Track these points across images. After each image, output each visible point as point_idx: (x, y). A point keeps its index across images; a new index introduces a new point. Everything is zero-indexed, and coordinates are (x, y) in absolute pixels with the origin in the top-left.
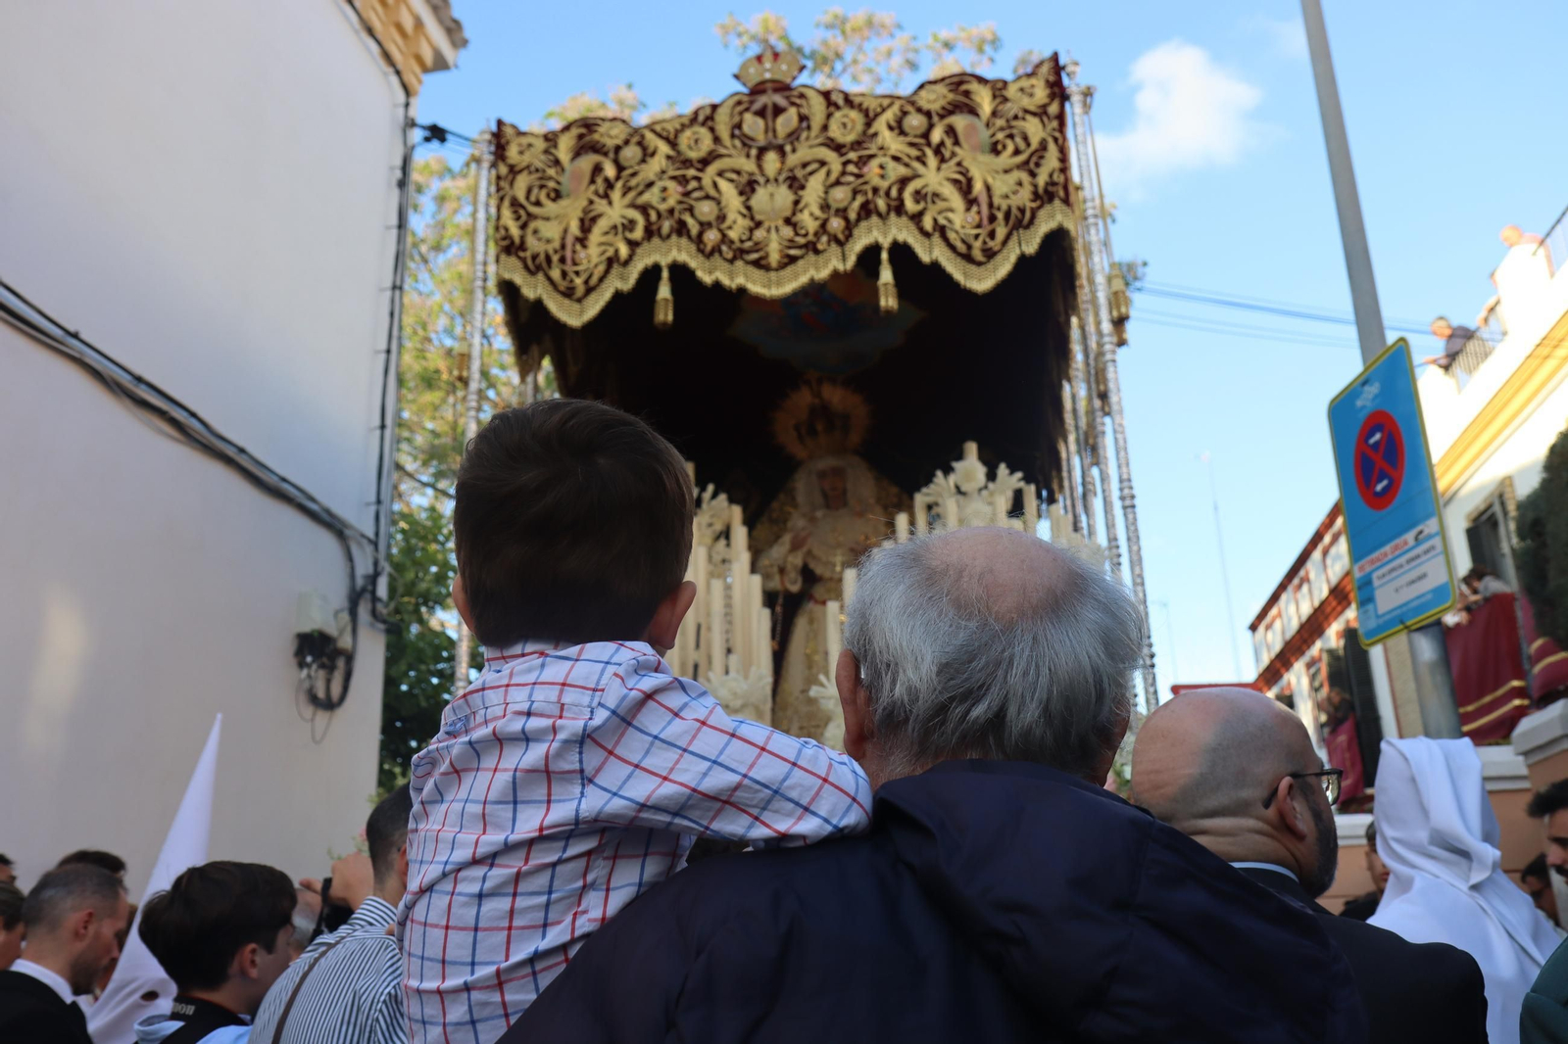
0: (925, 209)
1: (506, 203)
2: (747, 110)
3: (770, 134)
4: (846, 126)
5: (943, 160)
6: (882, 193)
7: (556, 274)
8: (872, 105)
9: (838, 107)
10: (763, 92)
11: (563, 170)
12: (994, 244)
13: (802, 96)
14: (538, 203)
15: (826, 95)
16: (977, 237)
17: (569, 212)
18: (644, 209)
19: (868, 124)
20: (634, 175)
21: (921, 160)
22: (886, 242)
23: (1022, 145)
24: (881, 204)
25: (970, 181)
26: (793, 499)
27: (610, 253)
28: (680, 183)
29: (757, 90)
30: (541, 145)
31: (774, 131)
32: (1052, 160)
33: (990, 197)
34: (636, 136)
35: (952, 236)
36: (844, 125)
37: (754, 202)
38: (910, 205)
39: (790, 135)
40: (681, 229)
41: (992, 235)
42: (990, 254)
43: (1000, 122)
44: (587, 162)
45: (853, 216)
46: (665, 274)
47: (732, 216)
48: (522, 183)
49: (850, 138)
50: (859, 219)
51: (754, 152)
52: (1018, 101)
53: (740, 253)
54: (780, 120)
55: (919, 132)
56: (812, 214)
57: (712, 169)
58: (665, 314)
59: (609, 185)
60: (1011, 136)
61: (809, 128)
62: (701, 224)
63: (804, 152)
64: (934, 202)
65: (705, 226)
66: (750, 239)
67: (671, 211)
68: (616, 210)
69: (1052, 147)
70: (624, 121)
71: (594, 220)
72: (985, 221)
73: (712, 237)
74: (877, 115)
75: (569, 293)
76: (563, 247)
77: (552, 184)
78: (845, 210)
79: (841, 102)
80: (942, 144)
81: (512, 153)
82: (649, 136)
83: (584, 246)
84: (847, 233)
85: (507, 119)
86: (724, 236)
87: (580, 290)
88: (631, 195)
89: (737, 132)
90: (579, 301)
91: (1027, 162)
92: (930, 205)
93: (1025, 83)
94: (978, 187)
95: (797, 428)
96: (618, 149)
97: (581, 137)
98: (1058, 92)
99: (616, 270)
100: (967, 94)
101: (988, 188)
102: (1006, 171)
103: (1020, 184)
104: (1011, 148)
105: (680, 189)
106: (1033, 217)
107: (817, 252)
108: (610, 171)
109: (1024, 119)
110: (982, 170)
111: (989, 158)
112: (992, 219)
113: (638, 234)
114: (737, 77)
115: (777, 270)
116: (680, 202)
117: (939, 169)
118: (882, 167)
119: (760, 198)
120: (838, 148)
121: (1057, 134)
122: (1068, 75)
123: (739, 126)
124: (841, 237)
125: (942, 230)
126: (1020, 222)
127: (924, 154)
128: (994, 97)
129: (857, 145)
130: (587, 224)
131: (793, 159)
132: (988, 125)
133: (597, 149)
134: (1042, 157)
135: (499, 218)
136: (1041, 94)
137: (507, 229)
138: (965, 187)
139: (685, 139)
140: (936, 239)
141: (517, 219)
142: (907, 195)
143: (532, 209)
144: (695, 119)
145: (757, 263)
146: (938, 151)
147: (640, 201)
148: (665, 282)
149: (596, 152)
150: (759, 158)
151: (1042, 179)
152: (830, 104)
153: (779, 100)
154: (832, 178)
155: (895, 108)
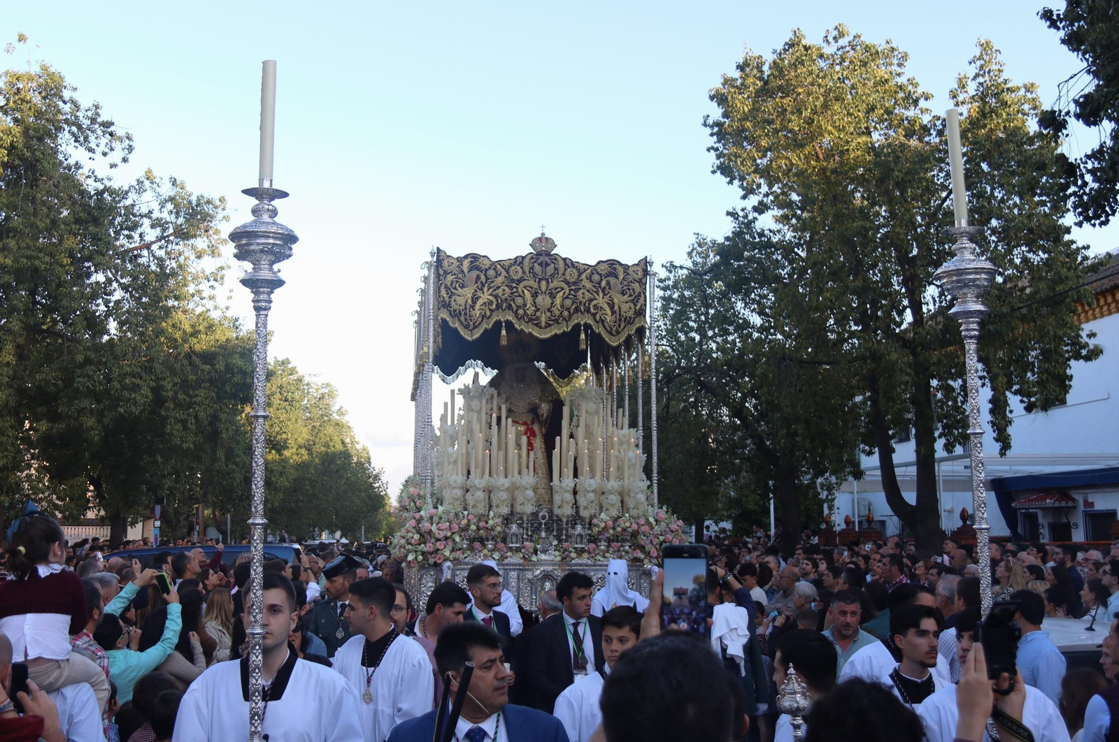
0: (597, 312)
1: (443, 286)
2: (535, 262)
4: (571, 275)
5: (605, 295)
6: (583, 304)
7: (462, 319)
8: (581, 267)
9: (568, 266)
10: (542, 255)
11: (465, 276)
12: (620, 329)
13: (556, 259)
14: (455, 288)
15: (565, 260)
16: (614, 326)
17: (468, 293)
18: (496, 297)
19: (579, 276)
20: (492, 282)
21: (597, 293)
22: (582, 323)
23: (632, 293)
24: (582, 308)
25: (613, 304)
27: (483, 313)
28: (510, 289)
29: (539, 254)
30: (456, 263)
31: (545, 273)
32: (641, 301)
33: (620, 311)
34: (493, 266)
35: (606, 324)
37: (536, 301)
38: (592, 310)
39: (551, 275)
40: (510, 307)
41: (619, 326)
42: (618, 333)
43: (626, 283)
44: (474, 274)
45: (572, 311)
46: (504, 325)
47: (528, 305)
48: (450, 278)
49: (573, 280)
50: (574, 313)
51: (537, 280)
52: (632, 275)
53: (531, 320)
54: (548, 268)
55: (597, 282)
56: (557, 309)
57: (522, 285)
59: (483, 285)
60: (629, 289)
61: (558, 274)
63: (556, 283)
64: (600, 310)
65: (518, 307)
66: (535, 315)
67: (506, 299)
68: (485, 296)
69: (642, 295)
70: (488, 258)
71: (477, 298)
72: (618, 320)
73: (521, 312)
74: (582, 272)
75: (467, 327)
76: (466, 309)
77: (461, 281)
78: (569, 308)
79: (570, 264)
80: (605, 287)
81: (444, 264)
82: (498, 266)
83: (474, 310)
84: (569, 317)
85: (441, 248)
86: (525, 312)
87: (471, 327)
88: (491, 290)
89: (531, 271)
90: (471, 330)
91: (633, 300)
93: (635, 268)
94: (616, 307)
96: (486, 270)
97: (472, 262)
98: (645, 272)
99: (485, 320)
100: (615, 269)
101: (620, 308)
102: (626, 303)
103: (630, 308)
104: (628, 293)
105: (510, 291)
106: (634, 321)
107: (558, 323)
108: (483, 278)
109: (634, 283)
110: (618, 300)
111: (621, 296)
112: (620, 320)
113: (494, 307)
114: (531, 246)
115: (544, 328)
116: (510, 296)
117: (603, 298)
118: (583, 294)
119: (540, 299)
120: (568, 283)
121: (643, 291)
122: (649, 266)
123: (532, 268)
124: (567, 319)
125: (603, 321)
126: (629, 322)
127: (598, 291)
128: (624, 272)
129: (575, 283)
130: (475, 299)
131: (551, 285)
132: (621, 283)
133: (478, 268)
134: (638, 299)
135: (439, 292)
136: (640, 274)
137: (443, 297)
139: (512, 270)
140: (601, 325)
141: (448, 294)
142: (591, 306)
143: (453, 290)
144: (516, 262)
145: (537, 325)
146: (603, 291)
147: (494, 293)
148: (504, 328)
149: (478, 270)
150: (539, 282)
151: (638, 308)
152: (566, 264)
153: (547, 259)
154: (566, 295)
155: (589, 271)
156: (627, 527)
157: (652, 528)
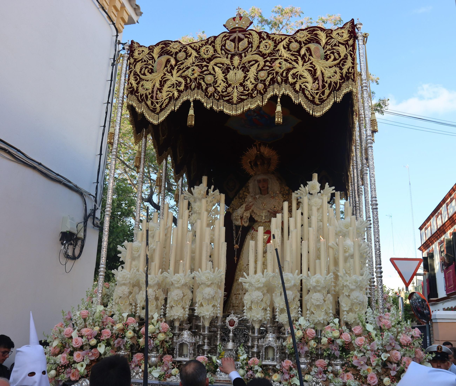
0: (297, 81)
1: (132, 74)
2: (228, 39)
3: (236, 49)
4: (267, 47)
5: (305, 62)
6: (279, 74)
7: (149, 103)
8: (278, 38)
9: (264, 39)
10: (235, 32)
11: (155, 61)
12: (324, 97)
13: (250, 34)
14: (144, 74)
15: (260, 34)
16: (317, 94)
17: (157, 77)
18: (185, 78)
19: (276, 46)
20: (182, 64)
21: (296, 61)
23: (337, 57)
24: (279, 78)
25: (315, 70)
26: (248, 190)
27: (171, 95)
28: (200, 68)
29: (233, 31)
30: (147, 51)
31: (238, 48)
32: (349, 64)
33: (323, 77)
34: (184, 48)
35: (307, 93)
36: (266, 46)
37: (228, 76)
38: (291, 80)
39: (244, 50)
40: (199, 86)
41: (323, 93)
42: (322, 101)
43: (329, 47)
44: (164, 58)
45: (267, 83)
46: (192, 104)
47: (219, 82)
48: (139, 65)
49: (268, 52)
50: (269, 85)
51: (229, 56)
52: (336, 38)
53: (221, 97)
54: (241, 43)
55: (296, 50)
56: (251, 82)
57: (212, 63)
58: (191, 122)
59: (172, 68)
60: (333, 53)
61: (252, 47)
62: (207, 84)
63: (249, 57)
64: (300, 79)
66: (226, 91)
67: (196, 79)
68: (174, 78)
69: (349, 57)
70: (180, 42)
71: (165, 81)
72: (321, 87)
73: (211, 89)
74: (279, 43)
75: (154, 111)
76: (153, 92)
77: (150, 67)
78: (265, 80)
79: (265, 37)
80: (305, 54)
81: (136, 54)
82: (189, 48)
83: (161, 92)
84: (265, 90)
85: (135, 41)
86: (216, 89)
87: (158, 110)
88: (181, 72)
89: (223, 48)
90: (158, 114)
91: (339, 64)
92: (299, 80)
93: (340, 31)
94: (319, 73)
95: (250, 162)
96: (176, 53)
97: (162, 48)
98: (353, 35)
99: (172, 101)
100: (316, 35)
101: (323, 74)
102: (330, 67)
103: (336, 73)
104: (333, 57)
105: (200, 70)
106: (340, 86)
107: (252, 97)
108: (173, 62)
109: (338, 46)
110: (320, 65)
111: (324, 61)
112: (323, 86)
113: (182, 88)
114: (224, 25)
115: (236, 104)
116: (199, 76)
117: (303, 65)
118: (280, 63)
119: (231, 75)
120: (263, 55)
121: (352, 53)
122: (357, 29)
123: (224, 45)
124: (262, 91)
125: (303, 90)
127: (298, 59)
128: (327, 37)
129: (271, 54)
130: (163, 83)
131: (245, 60)
132: (324, 48)
133: (169, 53)
134: (345, 62)
135: (129, 80)
136: (346, 36)
137: (132, 84)
138: (313, 72)
139: (202, 50)
140: (301, 94)
141: (136, 80)
142: (289, 75)
143: (142, 76)
144: (207, 43)
145: (228, 101)
146: (303, 58)
147: (184, 74)
148: (192, 107)
149: (168, 54)
150: (231, 58)
151: (345, 71)
152: (261, 37)
153: (241, 35)
154: (260, 68)
155: (287, 40)
156: (336, 338)
157: (371, 340)
